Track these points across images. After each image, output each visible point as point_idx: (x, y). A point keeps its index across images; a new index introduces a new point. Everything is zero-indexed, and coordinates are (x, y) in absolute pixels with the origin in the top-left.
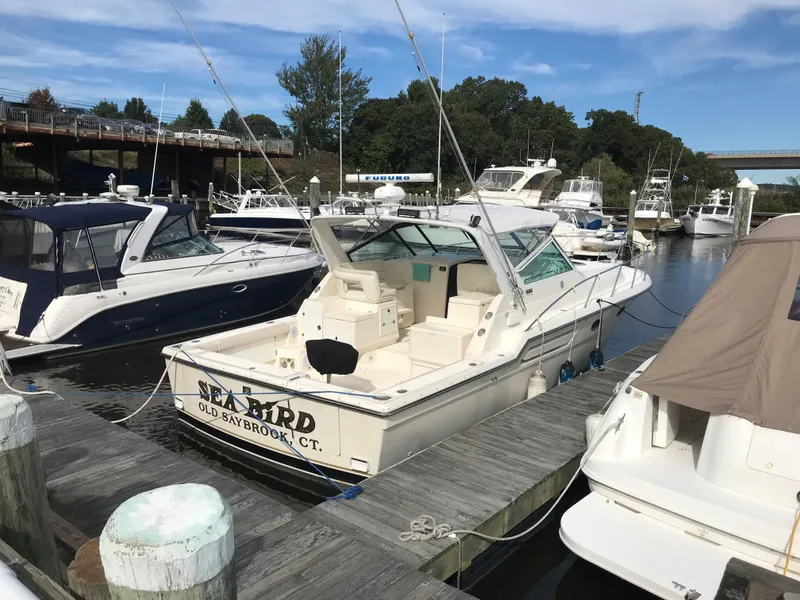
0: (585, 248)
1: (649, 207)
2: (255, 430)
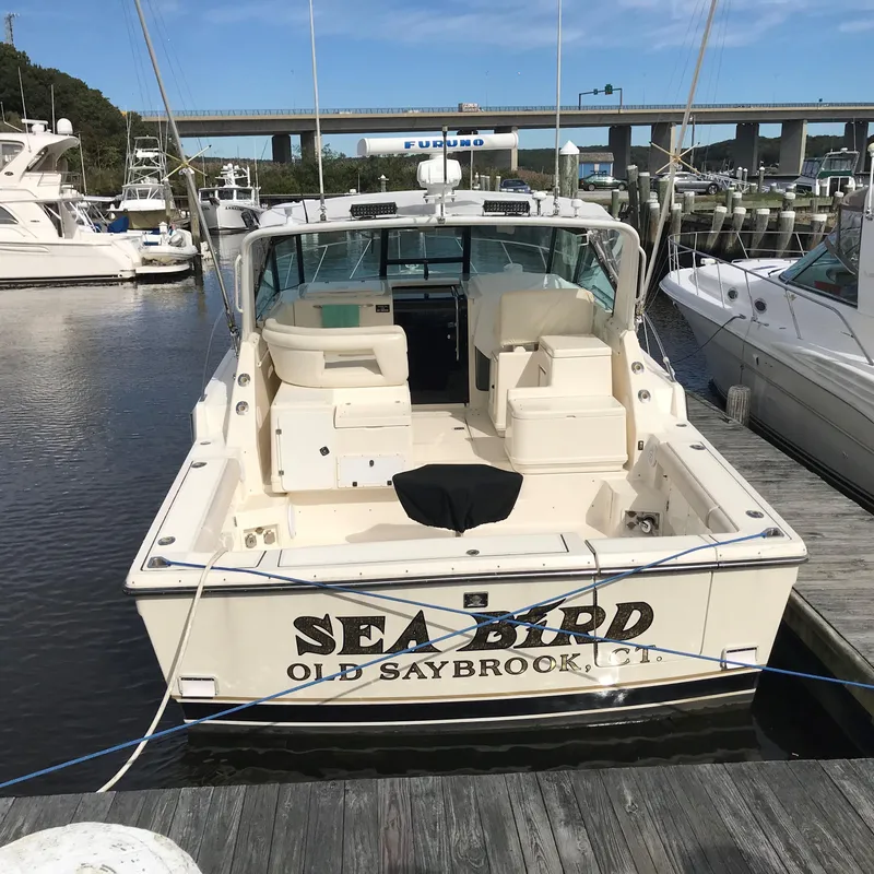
0: (146, 262)
1: (144, 195)
2: (489, 671)
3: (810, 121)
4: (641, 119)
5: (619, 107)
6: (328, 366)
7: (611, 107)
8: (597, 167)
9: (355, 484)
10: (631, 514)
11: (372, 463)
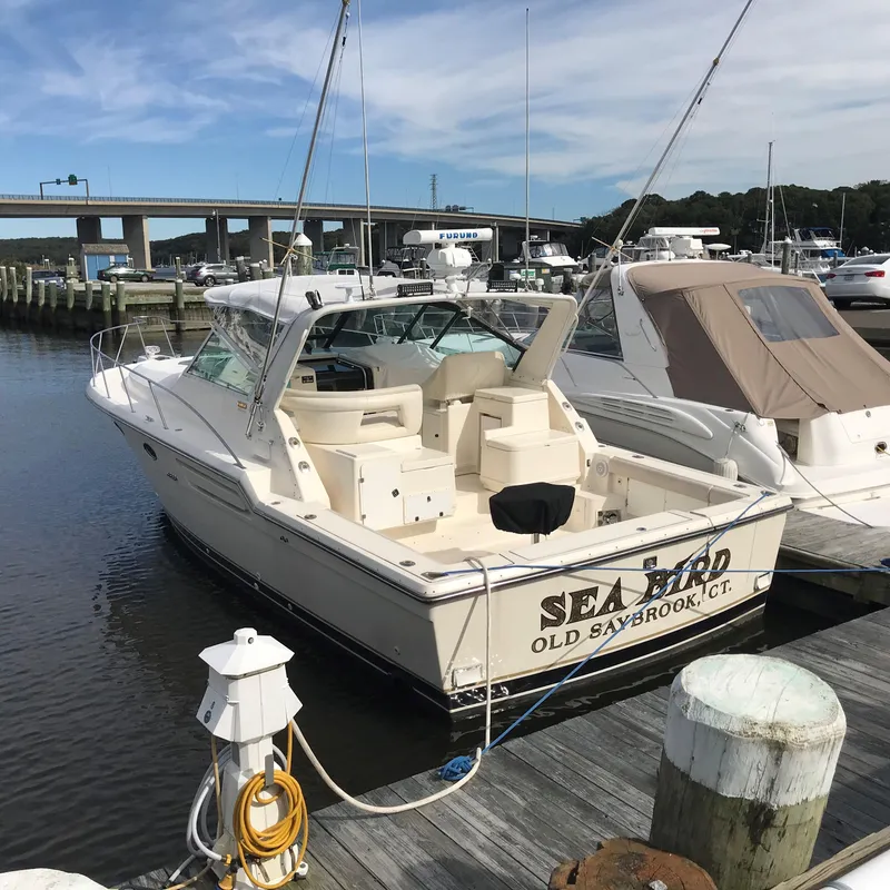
2: (651, 617)
3: (273, 218)
4: (111, 211)
5: (87, 199)
6: (364, 423)
7: (78, 198)
8: (112, 259)
9: (417, 519)
10: (600, 513)
11: (429, 499)
